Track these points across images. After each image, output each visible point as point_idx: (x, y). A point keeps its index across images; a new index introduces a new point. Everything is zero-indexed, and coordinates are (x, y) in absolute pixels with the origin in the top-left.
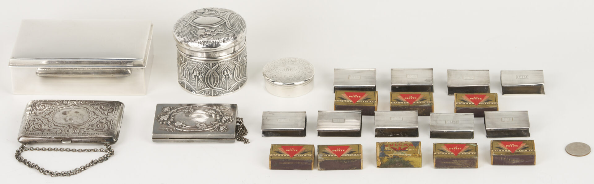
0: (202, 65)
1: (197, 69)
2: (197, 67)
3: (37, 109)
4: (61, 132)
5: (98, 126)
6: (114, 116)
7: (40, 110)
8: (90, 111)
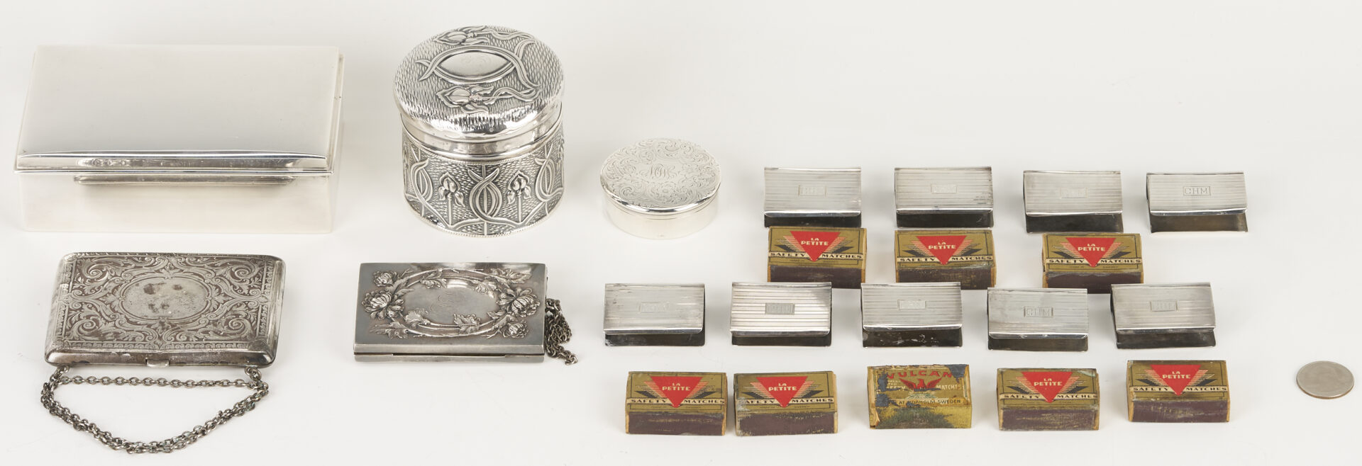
0: (463, 170)
1: (451, 178)
2: (450, 173)
3: (86, 279)
4: (144, 341)
5: (230, 324)
6: (263, 296)
7: (92, 281)
8: (207, 284)
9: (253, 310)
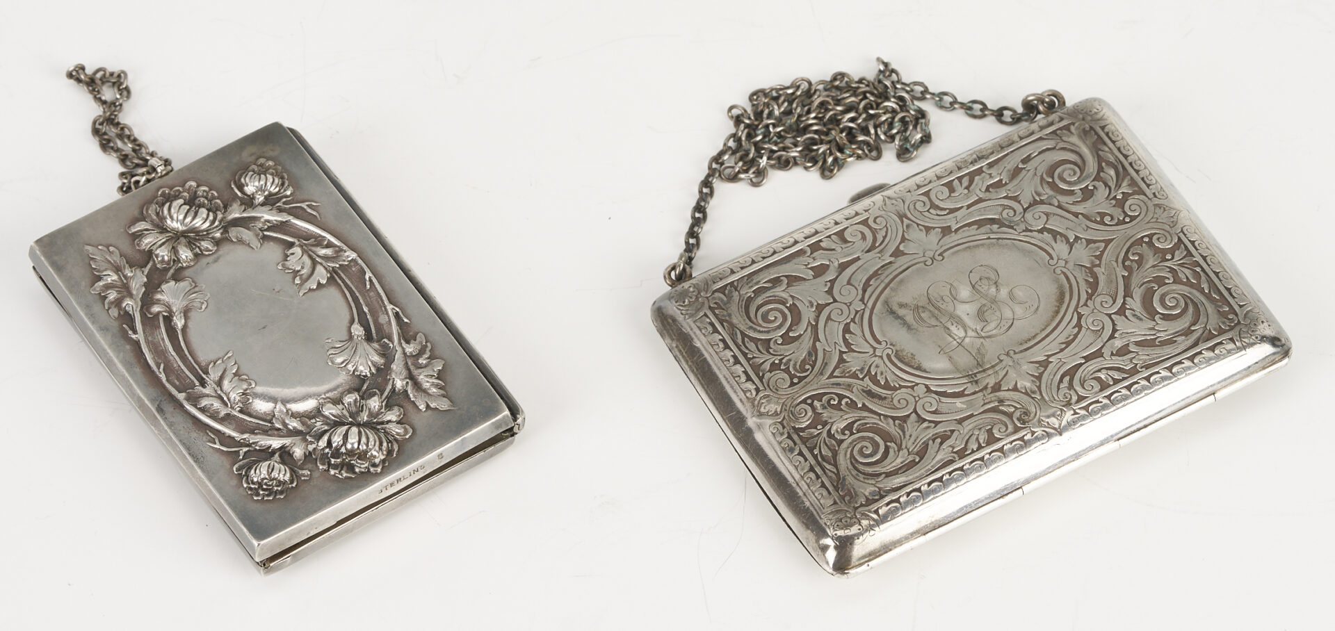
3: (1177, 281)
4: (927, 194)
5: (786, 311)
6: (776, 414)
7: (1160, 281)
8: (917, 384)
9: (767, 366)
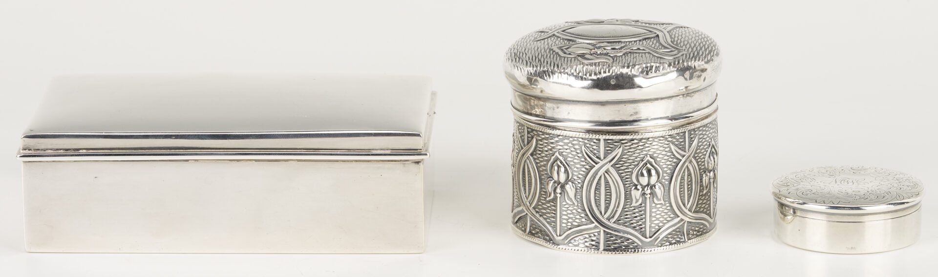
0: (577, 147)
1: (561, 162)
2: (561, 153)
